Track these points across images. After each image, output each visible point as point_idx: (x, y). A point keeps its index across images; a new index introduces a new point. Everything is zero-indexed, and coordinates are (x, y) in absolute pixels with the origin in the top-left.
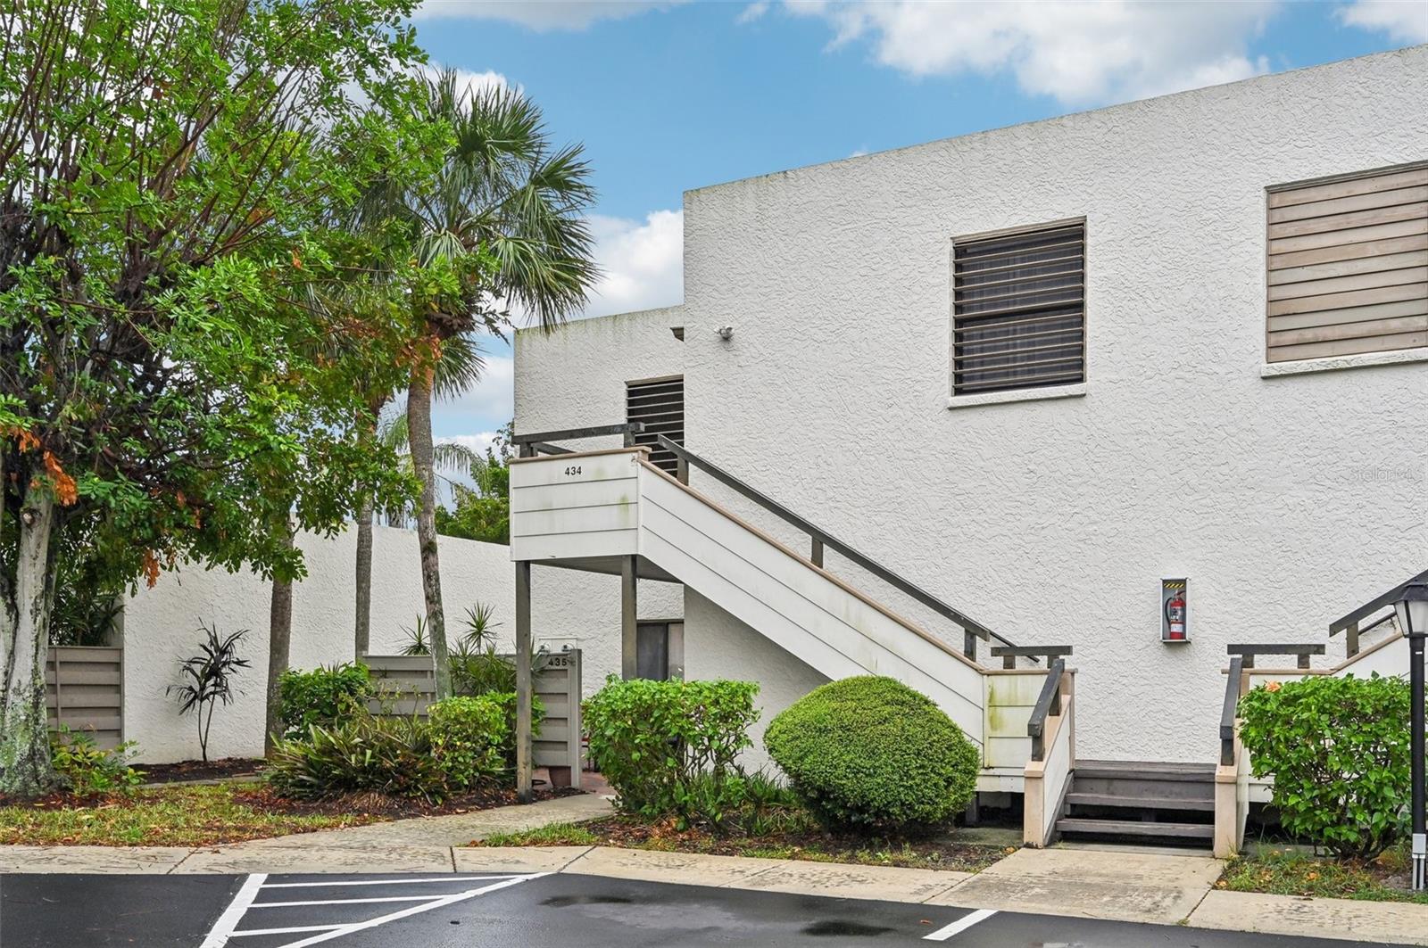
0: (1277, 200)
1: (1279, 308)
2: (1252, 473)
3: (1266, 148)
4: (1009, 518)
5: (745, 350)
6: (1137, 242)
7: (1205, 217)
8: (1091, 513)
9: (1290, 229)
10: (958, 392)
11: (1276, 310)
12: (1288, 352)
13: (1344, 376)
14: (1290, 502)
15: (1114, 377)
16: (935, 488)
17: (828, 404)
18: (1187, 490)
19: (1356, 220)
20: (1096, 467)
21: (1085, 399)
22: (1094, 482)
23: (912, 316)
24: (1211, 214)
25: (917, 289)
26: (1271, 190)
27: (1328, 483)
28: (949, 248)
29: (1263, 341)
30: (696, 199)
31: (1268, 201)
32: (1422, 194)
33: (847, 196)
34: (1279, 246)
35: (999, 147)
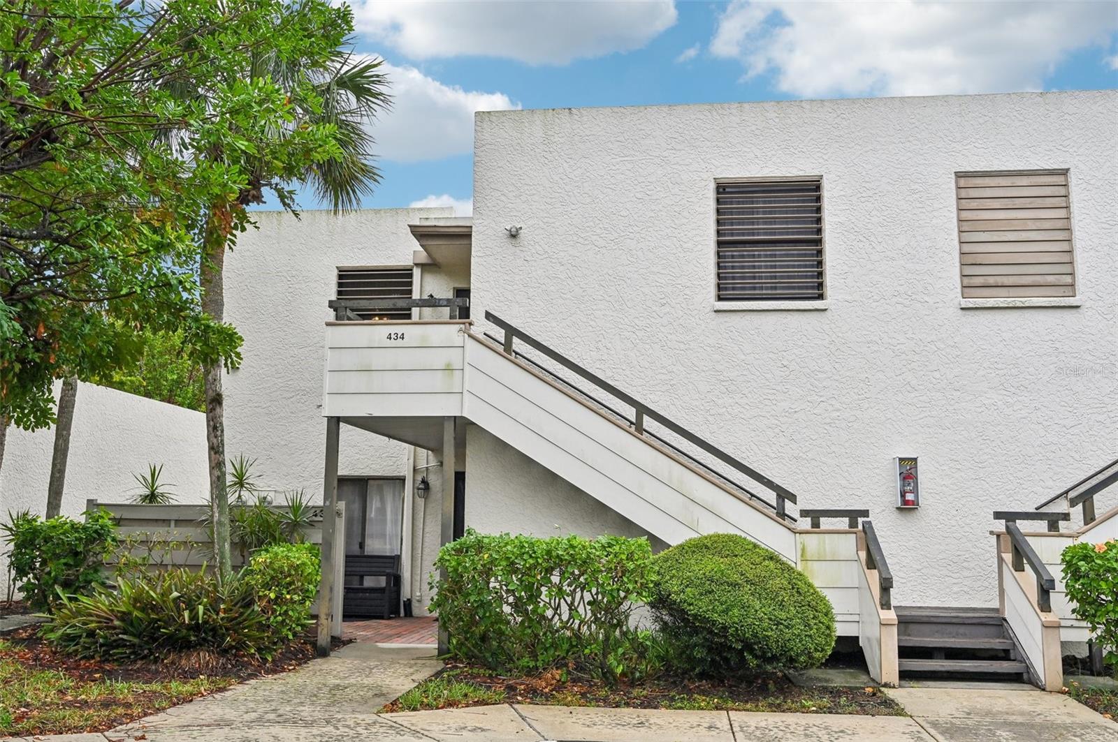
0: (962, 182)
1: (970, 259)
2: (957, 379)
3: (955, 145)
4: (767, 402)
5: (530, 247)
6: (863, 199)
7: (913, 187)
8: (834, 402)
9: (974, 204)
10: (720, 298)
11: (967, 260)
12: (978, 292)
14: (986, 402)
15: (849, 298)
16: (703, 374)
17: (608, 299)
18: (909, 388)
19: (1018, 203)
20: (837, 366)
21: (826, 312)
22: (836, 378)
23: (682, 234)
24: (916, 186)
25: (685, 214)
26: (959, 175)
27: (1013, 390)
28: (712, 186)
29: (959, 282)
30: (487, 119)
31: (957, 182)
32: (1062, 191)
33: (625, 135)
34: (965, 215)
35: (753, 115)
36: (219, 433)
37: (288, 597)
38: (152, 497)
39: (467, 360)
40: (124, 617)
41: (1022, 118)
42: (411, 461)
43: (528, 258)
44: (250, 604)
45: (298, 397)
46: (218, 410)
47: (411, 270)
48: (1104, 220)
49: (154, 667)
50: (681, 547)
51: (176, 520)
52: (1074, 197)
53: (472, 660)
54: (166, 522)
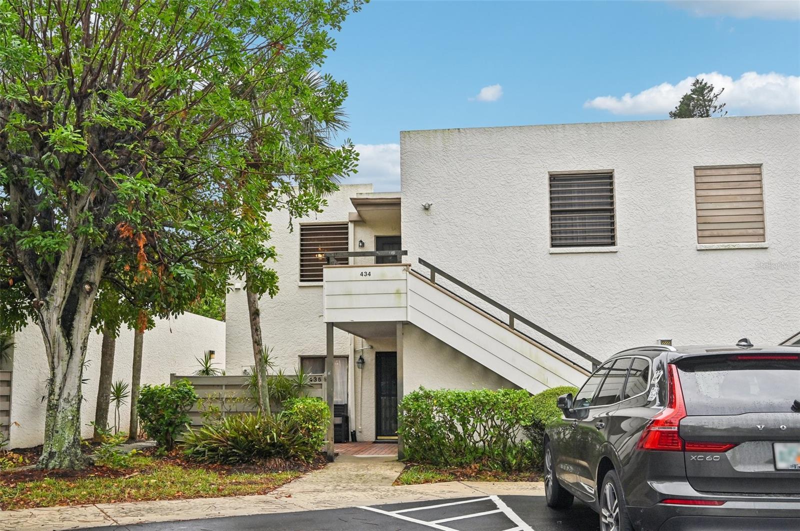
0: (699, 173)
1: (702, 220)
2: (695, 293)
3: (694, 150)
4: (582, 308)
5: (437, 216)
6: (638, 184)
8: (622, 307)
9: (705, 186)
10: (553, 246)
11: (701, 221)
12: (708, 240)
13: (732, 252)
14: (712, 306)
15: (630, 245)
16: (543, 292)
17: (485, 247)
18: (666, 299)
19: (732, 185)
20: (623, 286)
21: (617, 254)
22: (623, 293)
23: (530, 207)
24: (670, 176)
25: (531, 194)
26: (696, 169)
27: (727, 298)
28: (547, 177)
29: (696, 233)
30: (408, 136)
31: (695, 173)
32: (758, 178)
33: (493, 145)
34: (700, 193)
35: (571, 132)
36: (259, 333)
37: (318, 427)
38: (207, 371)
39: (409, 288)
40: (234, 439)
41: (734, 132)
42: (353, 345)
43: (436, 223)
44: (296, 431)
45: (279, 307)
46: (257, 319)
47: (347, 225)
48: (782, 195)
49: (252, 467)
50: (543, 395)
51: (226, 385)
52: (765, 181)
53: (423, 460)
54: (220, 386)
